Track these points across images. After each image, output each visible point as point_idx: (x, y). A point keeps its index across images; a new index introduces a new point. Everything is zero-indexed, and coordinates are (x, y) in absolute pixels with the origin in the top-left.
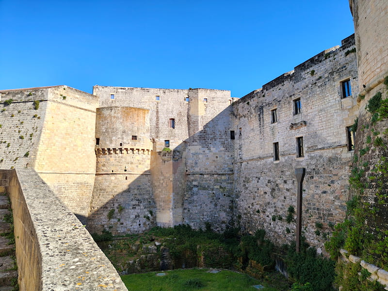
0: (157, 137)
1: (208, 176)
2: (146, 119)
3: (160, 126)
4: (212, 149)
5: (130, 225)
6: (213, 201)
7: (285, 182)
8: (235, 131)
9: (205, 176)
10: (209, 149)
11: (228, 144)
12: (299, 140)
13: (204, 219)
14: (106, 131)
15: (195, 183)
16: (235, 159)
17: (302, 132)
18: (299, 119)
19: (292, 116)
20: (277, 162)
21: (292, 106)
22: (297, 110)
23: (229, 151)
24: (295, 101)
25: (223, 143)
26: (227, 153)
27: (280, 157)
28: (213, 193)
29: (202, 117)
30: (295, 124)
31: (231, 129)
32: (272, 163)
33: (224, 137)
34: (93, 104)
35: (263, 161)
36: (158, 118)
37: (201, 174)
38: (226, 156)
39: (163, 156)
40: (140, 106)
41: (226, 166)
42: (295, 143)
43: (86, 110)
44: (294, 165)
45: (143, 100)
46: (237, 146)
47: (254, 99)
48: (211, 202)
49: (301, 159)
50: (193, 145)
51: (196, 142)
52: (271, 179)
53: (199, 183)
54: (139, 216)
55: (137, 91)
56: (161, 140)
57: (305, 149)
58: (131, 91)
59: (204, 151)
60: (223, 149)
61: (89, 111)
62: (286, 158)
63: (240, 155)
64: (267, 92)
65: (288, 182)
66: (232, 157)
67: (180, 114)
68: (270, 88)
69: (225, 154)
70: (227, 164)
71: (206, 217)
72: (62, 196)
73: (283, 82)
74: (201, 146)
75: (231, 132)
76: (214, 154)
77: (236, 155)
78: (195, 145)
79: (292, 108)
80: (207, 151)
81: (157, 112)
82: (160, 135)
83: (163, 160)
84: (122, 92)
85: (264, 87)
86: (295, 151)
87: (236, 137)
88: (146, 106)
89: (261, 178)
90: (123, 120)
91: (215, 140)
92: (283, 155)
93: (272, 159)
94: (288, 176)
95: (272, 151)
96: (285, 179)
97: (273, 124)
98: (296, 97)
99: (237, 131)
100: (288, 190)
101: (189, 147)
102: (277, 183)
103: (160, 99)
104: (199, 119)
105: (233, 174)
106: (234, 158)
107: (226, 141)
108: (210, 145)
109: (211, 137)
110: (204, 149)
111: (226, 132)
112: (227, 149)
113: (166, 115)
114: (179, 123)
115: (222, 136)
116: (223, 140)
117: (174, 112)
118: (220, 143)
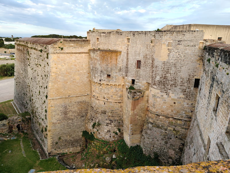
0: (126, 76)
1: (163, 117)
2: (118, 61)
3: (129, 66)
4: (170, 95)
5: (104, 135)
6: (164, 139)
9: (161, 117)
11: (190, 92)
13: (154, 150)
15: (151, 120)
23: (189, 99)
25: (184, 91)
26: (187, 101)
28: (166, 133)
29: (164, 63)
31: (196, 77)
33: (186, 84)
34: (85, 47)
36: (127, 59)
37: (157, 115)
38: (186, 104)
39: (128, 93)
40: (115, 48)
41: (184, 112)
43: (80, 53)
45: (117, 43)
48: (162, 139)
50: (154, 88)
51: (156, 85)
53: (154, 122)
54: (110, 131)
56: (129, 78)
58: (109, 35)
59: (162, 96)
60: (184, 96)
61: (82, 53)
67: (145, 57)
69: (184, 101)
70: (186, 111)
71: (156, 149)
74: (160, 91)
75: (196, 79)
76: (173, 99)
80: (165, 96)
82: (129, 74)
83: (128, 96)
84: (103, 36)
90: (101, 62)
91: (176, 87)
101: (151, 88)
103: (130, 41)
104: (161, 64)
105: (190, 121)
107: (188, 88)
108: (169, 91)
109: (171, 83)
110: (162, 94)
111: (189, 79)
112: (187, 97)
113: (134, 57)
114: (144, 65)
115: (183, 84)
116: (185, 88)
117: (141, 54)
118: (180, 90)
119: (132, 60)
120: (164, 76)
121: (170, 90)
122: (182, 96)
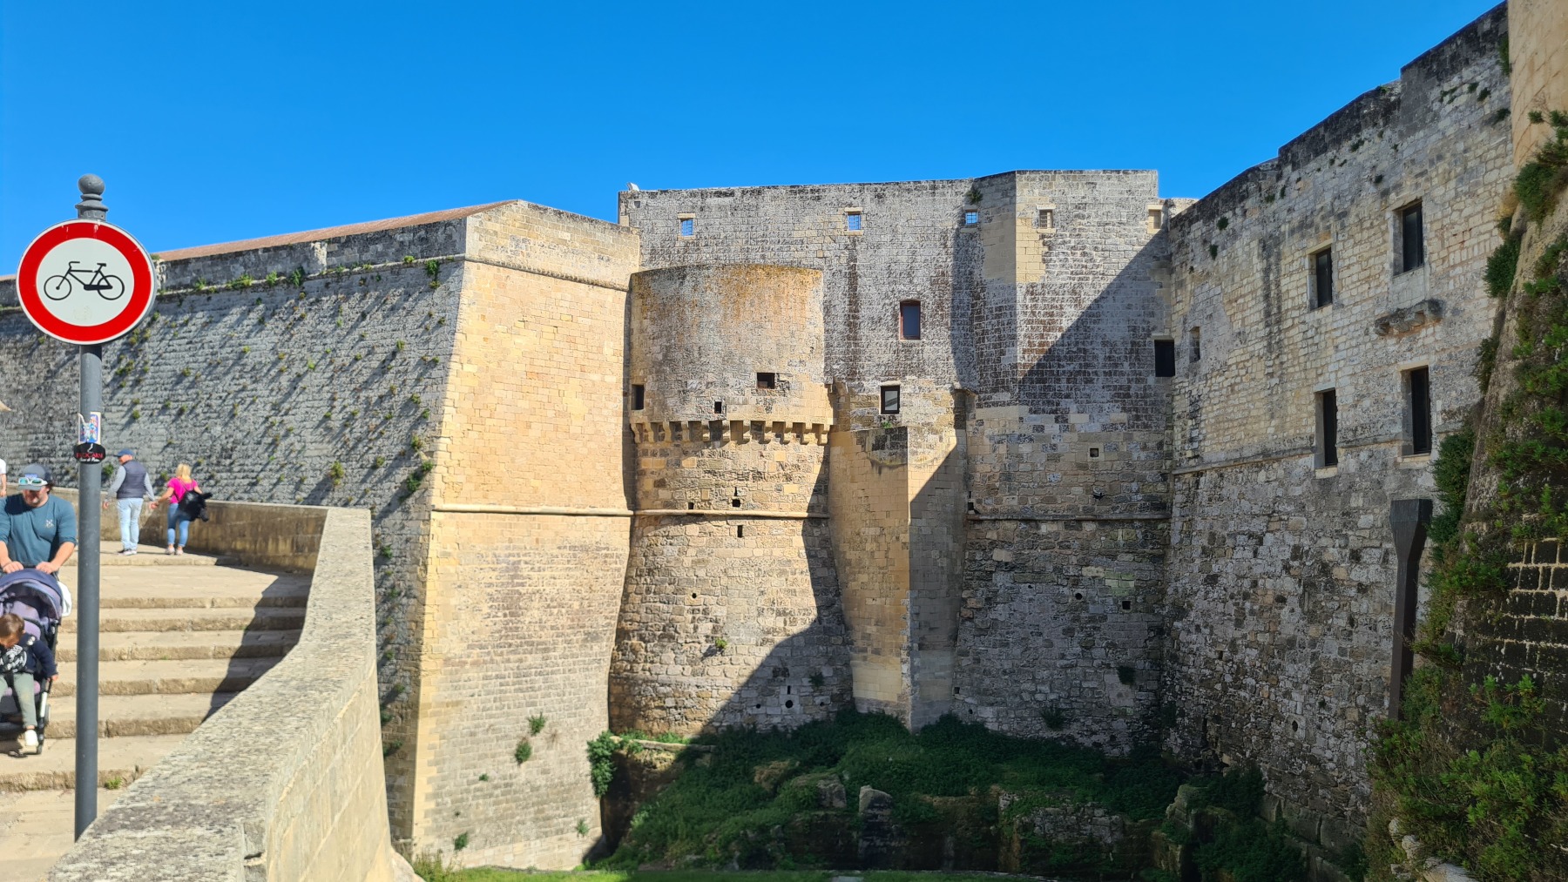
0: (852, 376)
1: (1054, 528)
2: (807, 307)
3: (864, 331)
4: (1074, 418)
5: (755, 703)
6: (1076, 625)
7: (1356, 557)
8: (1177, 343)
9: (1044, 529)
10: (1061, 418)
11: (1146, 397)
12: (1418, 381)
13: (1039, 697)
14: (665, 356)
15: (1001, 555)
16: (1176, 456)
17: (1426, 349)
18: (1417, 286)
19: (1386, 278)
20: (1330, 472)
21: (1390, 236)
22: (1411, 254)
23: (1146, 426)
24: (1404, 212)
25: (1122, 395)
26: (1138, 436)
27: (1341, 452)
28: (1079, 596)
29: (1031, 290)
30: (1399, 314)
31: (1156, 335)
32: (1309, 474)
33: (1126, 367)
34: (619, 261)
35: (1278, 470)
36: (854, 300)
37: (1026, 521)
38: (1137, 449)
39: (875, 448)
40: (786, 256)
41: (1134, 486)
42: (1396, 396)
43: (594, 284)
44: (1391, 485)
45: (796, 235)
46: (1181, 405)
47: (1249, 203)
48: (1069, 632)
49: (1418, 461)
50: (996, 404)
51: (1007, 389)
52: (1306, 542)
53: (1018, 555)
54: (785, 673)
55: (774, 198)
56: (866, 385)
57: (1436, 420)
59: (1040, 428)
60: (1124, 417)
61: (605, 285)
62: (1364, 456)
63: (1192, 440)
64: (1295, 176)
65: (1365, 558)
66: (1164, 451)
67: (942, 280)
68: (1308, 160)
69: (1129, 438)
70: (1142, 480)
71: (1045, 688)
72: (520, 588)
73: (1358, 130)
74: (1026, 408)
75: (1158, 343)
76: (1084, 438)
77: (1178, 443)
78: (1003, 404)
79: (1390, 245)
80: (1052, 428)
81: (853, 277)
82: (865, 365)
83: (873, 463)
84: (720, 208)
85: (1285, 150)
86: (1398, 429)
87: (1182, 364)
88: (807, 259)
89: (1269, 538)
90: (725, 315)
91: (1091, 381)
92: (1352, 445)
93: (1309, 461)
94: (1366, 533)
95: (1310, 425)
96: (1354, 543)
97: (1317, 314)
98: (1407, 195)
99: (1182, 342)
100: (1362, 589)
101: (980, 413)
102: (1326, 557)
103: (863, 224)
104: (1020, 297)
105: (1167, 519)
106: (1169, 455)
107: (1138, 381)
108: (1064, 403)
109: (1070, 368)
110: (1039, 419)
111: (1133, 343)
112: (1138, 418)
113: (884, 289)
114: (939, 318)
115: (1116, 365)
116: (1123, 381)
117: (920, 273)
118: (1108, 394)
119: (878, 301)
120: (1037, 341)
121: (1068, 396)
122: (1119, 416)
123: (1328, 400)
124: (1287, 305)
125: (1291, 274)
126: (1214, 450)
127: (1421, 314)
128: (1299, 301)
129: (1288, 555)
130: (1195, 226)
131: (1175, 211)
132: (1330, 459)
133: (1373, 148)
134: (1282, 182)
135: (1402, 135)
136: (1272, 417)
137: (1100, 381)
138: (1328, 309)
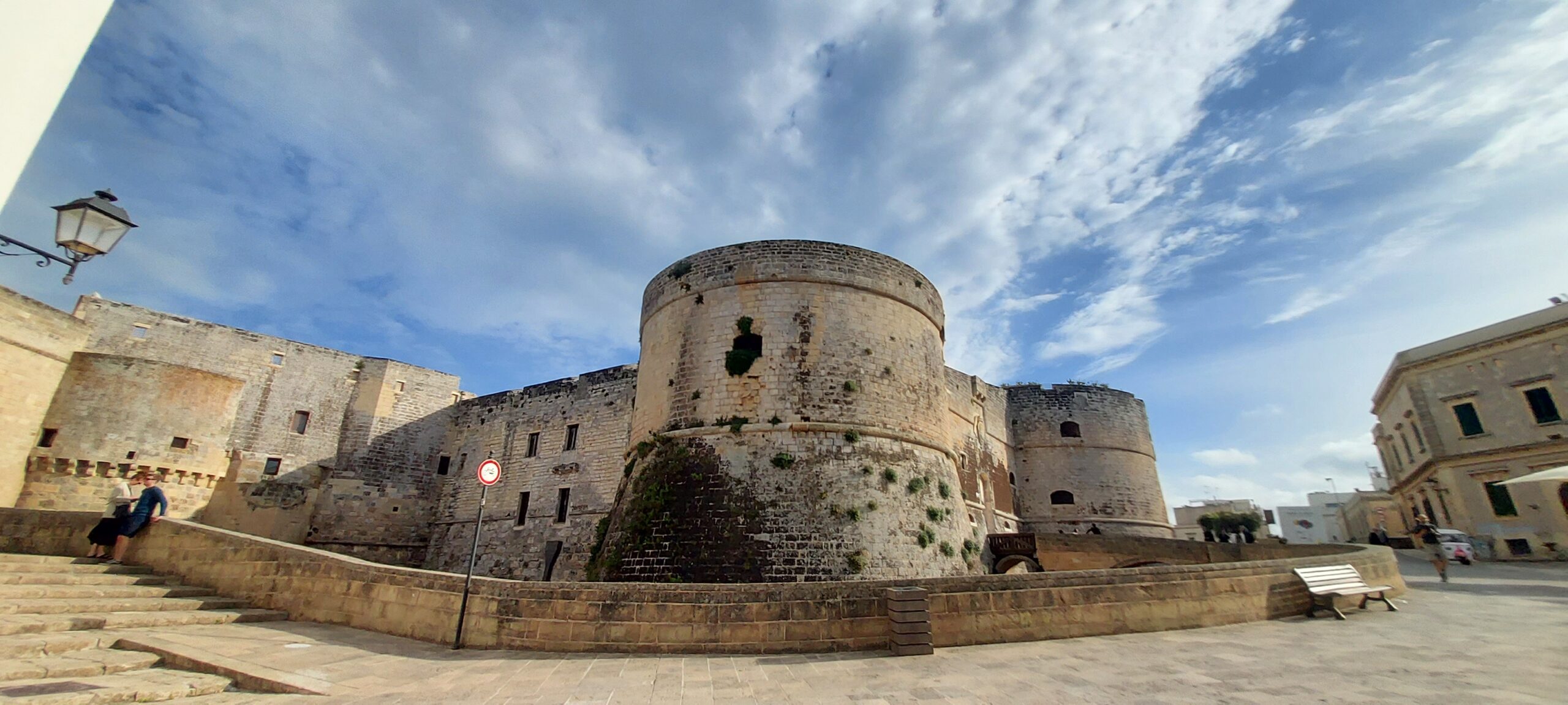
0: (248, 448)
1: (362, 549)
2: (227, 402)
3: (265, 423)
4: (388, 490)
7: (526, 565)
8: (451, 459)
9: (356, 549)
10: (382, 490)
11: (430, 483)
12: (564, 493)
14: (90, 414)
16: (438, 515)
17: (570, 482)
18: (570, 457)
19: (560, 451)
20: (521, 528)
21: (564, 435)
22: (570, 445)
23: (427, 498)
24: (571, 427)
25: (418, 481)
26: (421, 502)
27: (527, 520)
29: (382, 420)
30: (563, 466)
31: (442, 453)
32: (511, 528)
33: (423, 467)
34: (66, 341)
35: (496, 525)
36: (263, 404)
37: (346, 544)
38: (419, 509)
39: (253, 494)
40: (219, 369)
41: (413, 529)
42: (555, 496)
43: (39, 352)
44: (547, 534)
45: (233, 358)
46: (448, 489)
47: (504, 405)
49: (560, 526)
50: (344, 477)
51: (354, 470)
52: (503, 560)
55: (221, 333)
56: (257, 455)
57: (569, 510)
58: (204, 330)
59: (369, 494)
60: (416, 492)
61: (48, 355)
62: (537, 521)
63: (450, 507)
64: (529, 400)
65: (530, 565)
66: (433, 512)
67: (327, 405)
68: (536, 396)
69: (416, 503)
70: (417, 526)
73: (559, 391)
74: (363, 482)
75: (442, 457)
76: (392, 501)
77: (441, 509)
78: (349, 478)
79: (564, 438)
80: (375, 494)
81: (267, 391)
82: (260, 443)
83: (249, 504)
84: (174, 327)
85: (526, 389)
86: (553, 512)
87: (452, 470)
88: (237, 373)
89: (484, 557)
90: (159, 397)
91: (402, 472)
92: (533, 517)
93: (512, 522)
94: (532, 555)
95: (515, 507)
96: (526, 559)
97: (528, 460)
98: (573, 422)
99: (455, 459)
101: (331, 481)
102: (512, 566)
103: (283, 363)
104: (375, 421)
105: (426, 547)
106: (435, 514)
107: (427, 475)
108: (385, 481)
109: (393, 464)
110: (368, 489)
111: (430, 456)
112: (423, 493)
113: (288, 401)
114: (319, 424)
115: (419, 466)
116: (420, 474)
117: (314, 398)
118: (411, 480)
119: (281, 408)
120: (378, 447)
121: (388, 478)
122: (414, 491)
123: (525, 496)
124: (514, 453)
125: (520, 440)
126: (461, 514)
127: (572, 468)
128: (520, 452)
129: (493, 565)
130: (474, 407)
131: (465, 398)
132: (521, 522)
133: (563, 399)
134: (523, 401)
135: (576, 400)
136: (497, 500)
137: (409, 472)
138: (533, 458)
